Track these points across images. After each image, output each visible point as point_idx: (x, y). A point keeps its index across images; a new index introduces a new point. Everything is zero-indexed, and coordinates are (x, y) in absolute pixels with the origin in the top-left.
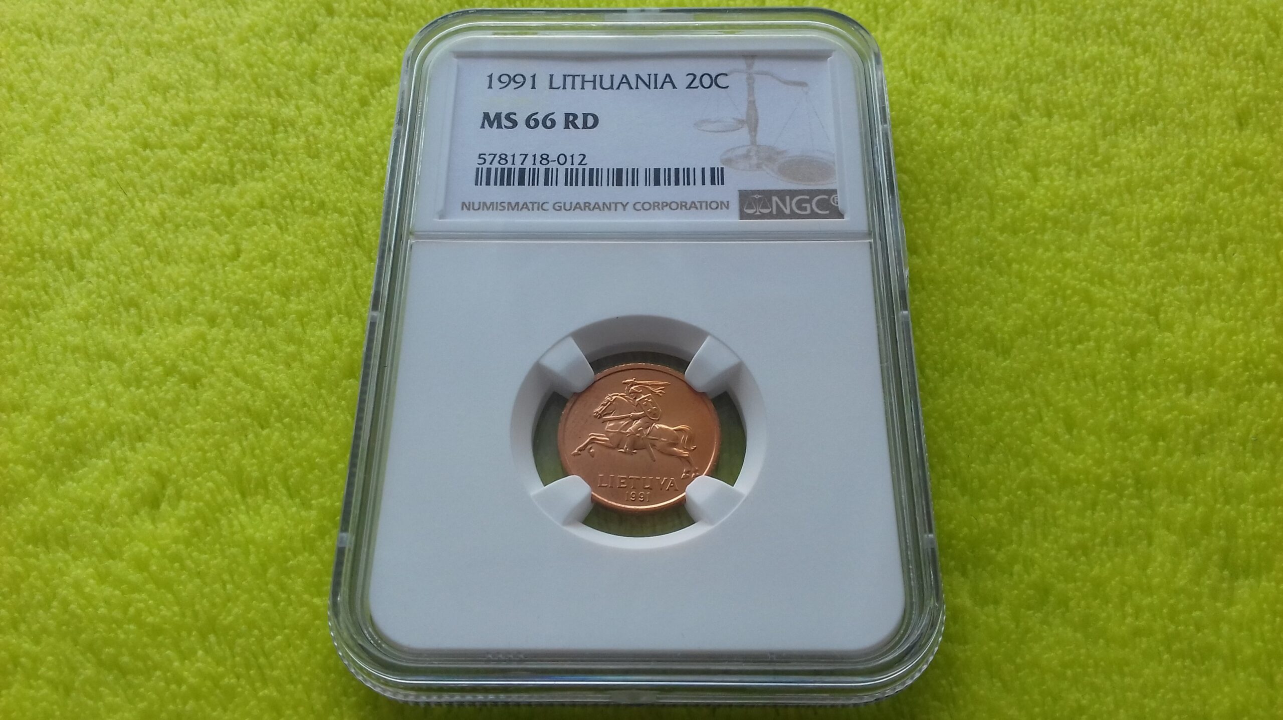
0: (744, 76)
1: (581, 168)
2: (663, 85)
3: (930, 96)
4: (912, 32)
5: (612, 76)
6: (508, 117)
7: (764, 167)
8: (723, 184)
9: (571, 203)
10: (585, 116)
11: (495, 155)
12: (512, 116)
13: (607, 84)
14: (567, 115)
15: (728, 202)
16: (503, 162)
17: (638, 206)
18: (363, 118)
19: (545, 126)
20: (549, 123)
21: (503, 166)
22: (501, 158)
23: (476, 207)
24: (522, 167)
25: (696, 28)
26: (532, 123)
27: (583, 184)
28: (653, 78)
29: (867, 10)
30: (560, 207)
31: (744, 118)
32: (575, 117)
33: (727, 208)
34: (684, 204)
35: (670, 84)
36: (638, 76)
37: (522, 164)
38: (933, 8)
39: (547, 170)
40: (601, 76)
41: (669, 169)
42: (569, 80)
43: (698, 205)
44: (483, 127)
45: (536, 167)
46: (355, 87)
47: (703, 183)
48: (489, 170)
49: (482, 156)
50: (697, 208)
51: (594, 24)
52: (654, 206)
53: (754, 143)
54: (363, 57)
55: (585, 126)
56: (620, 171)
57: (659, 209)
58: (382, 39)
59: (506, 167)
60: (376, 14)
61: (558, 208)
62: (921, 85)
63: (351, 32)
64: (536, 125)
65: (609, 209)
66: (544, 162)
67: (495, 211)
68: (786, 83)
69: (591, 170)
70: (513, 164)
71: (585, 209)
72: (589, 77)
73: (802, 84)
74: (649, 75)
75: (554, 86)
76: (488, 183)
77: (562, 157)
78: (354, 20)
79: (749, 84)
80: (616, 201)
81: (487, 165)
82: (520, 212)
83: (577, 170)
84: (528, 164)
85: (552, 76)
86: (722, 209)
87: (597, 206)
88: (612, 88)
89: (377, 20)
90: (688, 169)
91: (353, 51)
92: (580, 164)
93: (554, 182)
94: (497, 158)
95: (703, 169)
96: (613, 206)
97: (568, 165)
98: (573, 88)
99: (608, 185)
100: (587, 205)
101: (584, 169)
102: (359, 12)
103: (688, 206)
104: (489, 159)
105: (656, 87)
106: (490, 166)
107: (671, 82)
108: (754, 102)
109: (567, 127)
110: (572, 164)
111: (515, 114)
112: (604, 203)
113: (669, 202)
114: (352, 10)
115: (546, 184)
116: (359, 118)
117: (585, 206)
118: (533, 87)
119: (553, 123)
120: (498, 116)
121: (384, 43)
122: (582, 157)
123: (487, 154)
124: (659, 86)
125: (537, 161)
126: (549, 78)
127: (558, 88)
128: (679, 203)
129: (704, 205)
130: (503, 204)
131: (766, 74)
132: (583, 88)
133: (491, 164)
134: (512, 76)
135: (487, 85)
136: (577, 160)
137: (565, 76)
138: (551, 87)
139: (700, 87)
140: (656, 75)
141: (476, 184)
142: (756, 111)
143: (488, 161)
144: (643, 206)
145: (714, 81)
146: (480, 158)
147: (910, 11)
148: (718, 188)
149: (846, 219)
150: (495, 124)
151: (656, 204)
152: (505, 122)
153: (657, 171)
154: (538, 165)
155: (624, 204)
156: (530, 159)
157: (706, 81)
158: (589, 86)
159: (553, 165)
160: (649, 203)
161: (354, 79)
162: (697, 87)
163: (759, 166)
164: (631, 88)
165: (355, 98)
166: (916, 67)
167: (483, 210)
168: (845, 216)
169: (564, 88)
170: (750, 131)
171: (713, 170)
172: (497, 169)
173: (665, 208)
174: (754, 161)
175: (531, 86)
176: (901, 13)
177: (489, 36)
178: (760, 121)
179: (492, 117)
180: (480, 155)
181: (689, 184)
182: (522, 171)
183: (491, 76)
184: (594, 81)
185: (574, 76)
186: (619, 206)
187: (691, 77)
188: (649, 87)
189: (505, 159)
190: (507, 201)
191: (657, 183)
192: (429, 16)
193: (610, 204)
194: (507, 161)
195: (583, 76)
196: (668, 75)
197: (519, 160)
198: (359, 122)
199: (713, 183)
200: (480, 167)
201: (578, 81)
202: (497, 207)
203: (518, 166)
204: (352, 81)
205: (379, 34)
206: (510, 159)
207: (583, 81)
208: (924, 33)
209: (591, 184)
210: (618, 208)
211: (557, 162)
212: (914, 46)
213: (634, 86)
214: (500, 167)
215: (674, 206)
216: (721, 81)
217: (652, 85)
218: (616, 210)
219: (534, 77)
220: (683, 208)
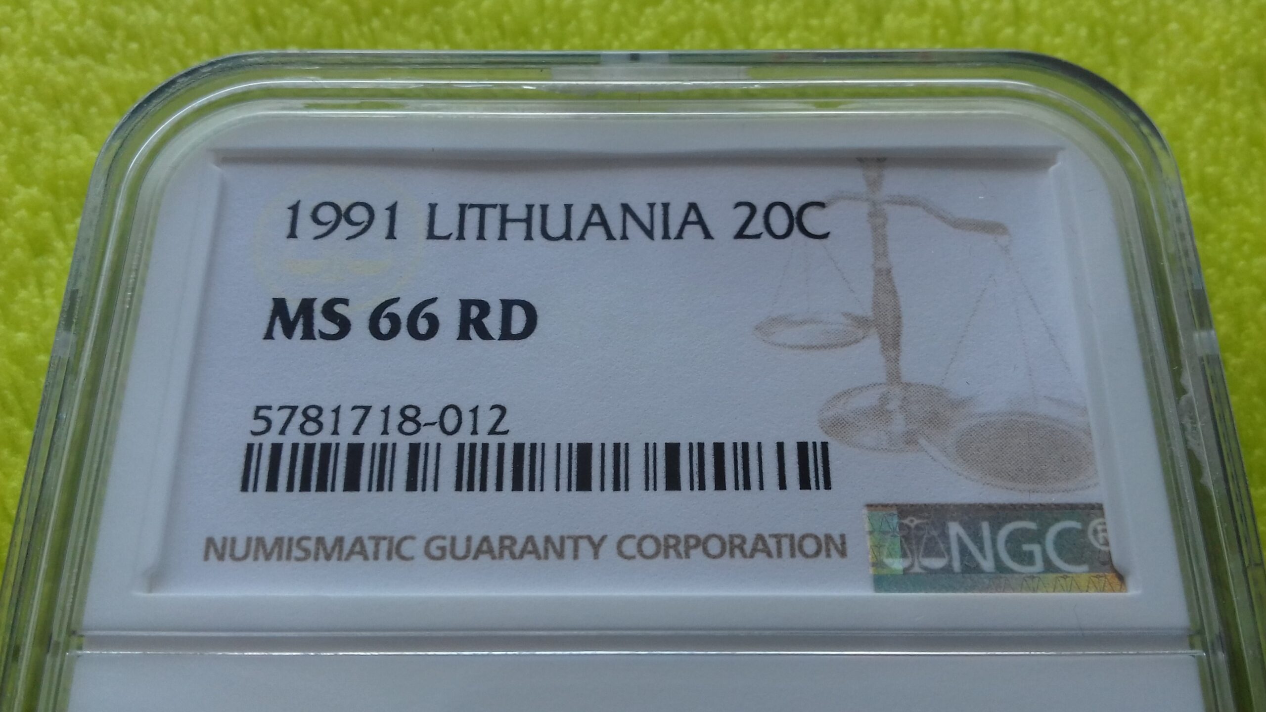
0: (864, 208)
1: (494, 442)
2: (681, 231)
3: (1247, 235)
4: (1191, 89)
5: (568, 207)
6: (329, 311)
7: (923, 441)
8: (828, 486)
9: (469, 539)
10: (507, 305)
11: (294, 409)
12: (339, 309)
13: (556, 227)
14: (466, 305)
15: (843, 537)
16: (311, 427)
17: (630, 547)
18: (32, 287)
19: (414, 332)
20: (423, 326)
21: (310, 440)
22: (308, 418)
23: (240, 550)
24: (356, 440)
25: (749, 95)
26: (385, 326)
27: (499, 487)
28: (658, 211)
29: (1093, 39)
30: (442, 549)
31: (870, 314)
32: (484, 308)
33: (843, 553)
34: (737, 541)
35: (698, 228)
36: (626, 208)
37: (356, 432)
38: (1227, 38)
39: (414, 449)
40: (544, 208)
41: (701, 446)
42: (472, 216)
43: (772, 543)
44: (269, 335)
45: (388, 439)
46: (23, 213)
47: (783, 485)
48: (277, 449)
49: (262, 413)
50: (769, 555)
51: (529, 85)
52: (667, 547)
53: (894, 376)
54: (44, 144)
55: (506, 334)
56: (585, 450)
57: (679, 555)
58: (90, 101)
59: (318, 440)
60: (83, 49)
61: (437, 553)
62: (1224, 211)
63: (29, 88)
64: (394, 332)
65: (560, 555)
66: (409, 427)
67: (284, 562)
68: (958, 224)
69: (519, 448)
70: (335, 432)
71: (501, 556)
72: (516, 211)
73: (993, 228)
74: (652, 206)
75: (438, 232)
76: (272, 486)
77: (451, 413)
78: (38, 63)
79: (875, 229)
80: (578, 532)
81: (272, 437)
82: (343, 564)
83: (485, 447)
84: (370, 436)
85: (433, 207)
86: (828, 555)
87: (530, 548)
88: (567, 236)
89: (84, 60)
90: (745, 446)
91: (29, 129)
92: (493, 432)
93: (430, 483)
94: (298, 418)
95: (780, 446)
96: (569, 545)
97: (464, 436)
98: (481, 236)
99: (558, 489)
100: (507, 542)
101: (501, 447)
102: (49, 44)
103: (748, 548)
104: (278, 418)
105: (666, 236)
106: (279, 439)
107: (701, 222)
108: (889, 271)
109: (464, 335)
110: (475, 432)
111: (345, 302)
112: (548, 539)
113: (702, 536)
114: (35, 39)
115: (411, 486)
116: (24, 286)
117: (502, 547)
118: (391, 235)
119: (434, 323)
120: (307, 306)
121: (93, 110)
122: (497, 413)
123: (275, 406)
124: (673, 231)
125: (393, 425)
126: (427, 211)
127: (447, 237)
128: (727, 539)
129: (785, 543)
130: (305, 543)
131: (912, 202)
132: (502, 237)
133: (282, 432)
134: (343, 208)
135: (287, 230)
136: (487, 419)
137: (463, 207)
138: (431, 235)
139: (766, 236)
140: (666, 206)
141: (244, 488)
142: (894, 293)
143: (277, 426)
144: (639, 545)
145: (796, 220)
146: (257, 417)
147: (1181, 44)
148: (816, 496)
149: (1133, 591)
150: (299, 330)
151: (672, 542)
152: (321, 323)
153: (672, 450)
154: (394, 436)
155: (596, 539)
156: (375, 419)
157: (779, 220)
158: (516, 231)
159: (429, 436)
160: (656, 540)
161: (22, 193)
162: (758, 236)
163: (910, 440)
164: (610, 237)
165: (20, 237)
166: (1210, 170)
167: (256, 558)
168: (1130, 581)
169: (461, 237)
170: (884, 349)
171: (802, 447)
172: (295, 447)
173: (693, 552)
174: (899, 425)
175: (385, 231)
176: (1162, 46)
177: (297, 111)
178: (904, 320)
179: (293, 308)
180: (259, 408)
181: (747, 486)
182: (355, 451)
183: (295, 208)
184: (528, 221)
185: (482, 208)
186: (584, 545)
187: (745, 211)
188: (650, 234)
189: (315, 420)
190: (314, 535)
191: (673, 483)
192: (190, 52)
193: (562, 539)
194: (320, 425)
195: (504, 207)
196: (693, 206)
197: (349, 420)
198: (23, 294)
199: (805, 484)
200: (256, 440)
201: (493, 218)
202: (290, 551)
203: (346, 438)
204: (16, 199)
205: (84, 92)
206: (328, 419)
207: (504, 220)
208: (1214, 91)
209: (517, 486)
210: (581, 553)
211: (437, 426)
212: (1199, 121)
213: (616, 231)
214: (303, 440)
215: (714, 546)
216: (813, 220)
217: (658, 231)
218: (576, 557)
219: (392, 209)
220: (737, 552)
